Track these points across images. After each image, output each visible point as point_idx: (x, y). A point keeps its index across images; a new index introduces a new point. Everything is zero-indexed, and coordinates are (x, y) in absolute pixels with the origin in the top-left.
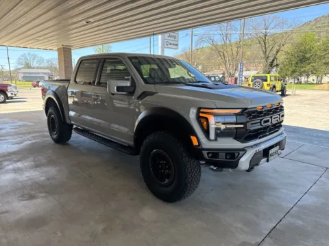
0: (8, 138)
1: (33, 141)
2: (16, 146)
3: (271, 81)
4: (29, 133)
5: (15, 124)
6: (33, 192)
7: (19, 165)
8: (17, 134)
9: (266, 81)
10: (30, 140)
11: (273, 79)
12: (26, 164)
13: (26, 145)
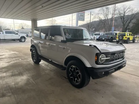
0: (5, 59)
1: (15, 62)
2: (7, 64)
3: (127, 36)
4: (15, 57)
5: (10, 53)
6: (5, 92)
7: (4, 74)
8: (9, 58)
9: (125, 36)
10: (14, 61)
11: (128, 35)
12: (8, 74)
13: (12, 64)
